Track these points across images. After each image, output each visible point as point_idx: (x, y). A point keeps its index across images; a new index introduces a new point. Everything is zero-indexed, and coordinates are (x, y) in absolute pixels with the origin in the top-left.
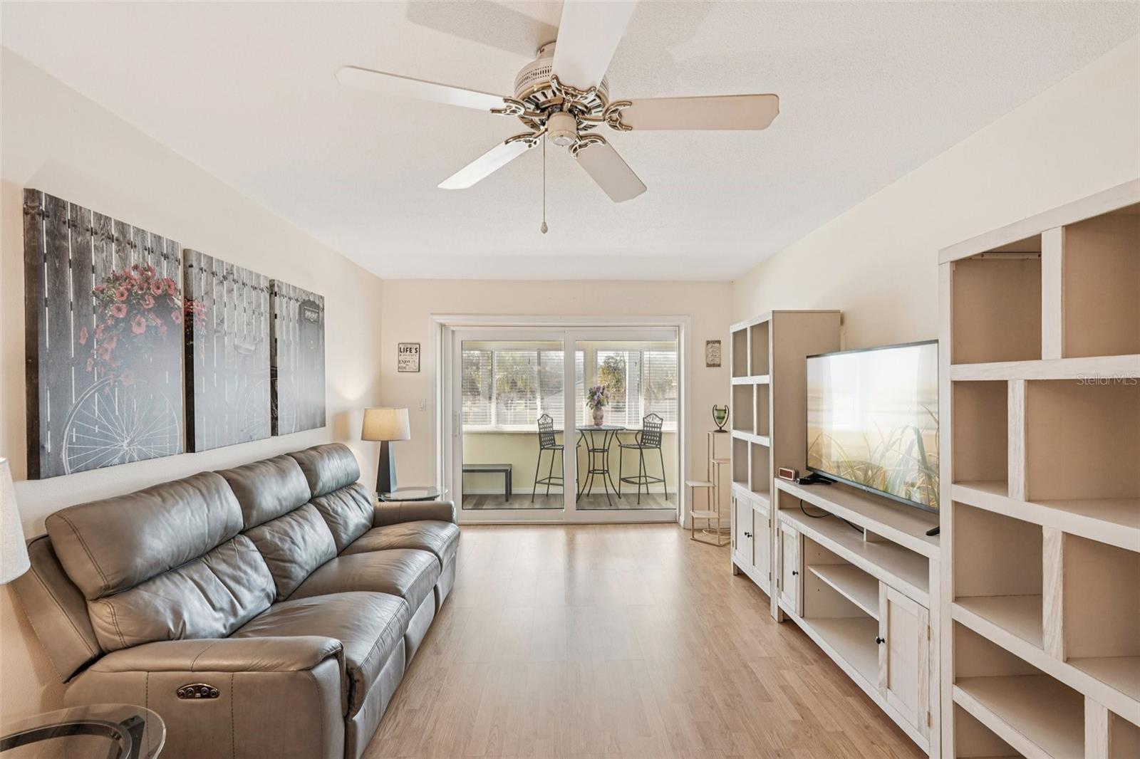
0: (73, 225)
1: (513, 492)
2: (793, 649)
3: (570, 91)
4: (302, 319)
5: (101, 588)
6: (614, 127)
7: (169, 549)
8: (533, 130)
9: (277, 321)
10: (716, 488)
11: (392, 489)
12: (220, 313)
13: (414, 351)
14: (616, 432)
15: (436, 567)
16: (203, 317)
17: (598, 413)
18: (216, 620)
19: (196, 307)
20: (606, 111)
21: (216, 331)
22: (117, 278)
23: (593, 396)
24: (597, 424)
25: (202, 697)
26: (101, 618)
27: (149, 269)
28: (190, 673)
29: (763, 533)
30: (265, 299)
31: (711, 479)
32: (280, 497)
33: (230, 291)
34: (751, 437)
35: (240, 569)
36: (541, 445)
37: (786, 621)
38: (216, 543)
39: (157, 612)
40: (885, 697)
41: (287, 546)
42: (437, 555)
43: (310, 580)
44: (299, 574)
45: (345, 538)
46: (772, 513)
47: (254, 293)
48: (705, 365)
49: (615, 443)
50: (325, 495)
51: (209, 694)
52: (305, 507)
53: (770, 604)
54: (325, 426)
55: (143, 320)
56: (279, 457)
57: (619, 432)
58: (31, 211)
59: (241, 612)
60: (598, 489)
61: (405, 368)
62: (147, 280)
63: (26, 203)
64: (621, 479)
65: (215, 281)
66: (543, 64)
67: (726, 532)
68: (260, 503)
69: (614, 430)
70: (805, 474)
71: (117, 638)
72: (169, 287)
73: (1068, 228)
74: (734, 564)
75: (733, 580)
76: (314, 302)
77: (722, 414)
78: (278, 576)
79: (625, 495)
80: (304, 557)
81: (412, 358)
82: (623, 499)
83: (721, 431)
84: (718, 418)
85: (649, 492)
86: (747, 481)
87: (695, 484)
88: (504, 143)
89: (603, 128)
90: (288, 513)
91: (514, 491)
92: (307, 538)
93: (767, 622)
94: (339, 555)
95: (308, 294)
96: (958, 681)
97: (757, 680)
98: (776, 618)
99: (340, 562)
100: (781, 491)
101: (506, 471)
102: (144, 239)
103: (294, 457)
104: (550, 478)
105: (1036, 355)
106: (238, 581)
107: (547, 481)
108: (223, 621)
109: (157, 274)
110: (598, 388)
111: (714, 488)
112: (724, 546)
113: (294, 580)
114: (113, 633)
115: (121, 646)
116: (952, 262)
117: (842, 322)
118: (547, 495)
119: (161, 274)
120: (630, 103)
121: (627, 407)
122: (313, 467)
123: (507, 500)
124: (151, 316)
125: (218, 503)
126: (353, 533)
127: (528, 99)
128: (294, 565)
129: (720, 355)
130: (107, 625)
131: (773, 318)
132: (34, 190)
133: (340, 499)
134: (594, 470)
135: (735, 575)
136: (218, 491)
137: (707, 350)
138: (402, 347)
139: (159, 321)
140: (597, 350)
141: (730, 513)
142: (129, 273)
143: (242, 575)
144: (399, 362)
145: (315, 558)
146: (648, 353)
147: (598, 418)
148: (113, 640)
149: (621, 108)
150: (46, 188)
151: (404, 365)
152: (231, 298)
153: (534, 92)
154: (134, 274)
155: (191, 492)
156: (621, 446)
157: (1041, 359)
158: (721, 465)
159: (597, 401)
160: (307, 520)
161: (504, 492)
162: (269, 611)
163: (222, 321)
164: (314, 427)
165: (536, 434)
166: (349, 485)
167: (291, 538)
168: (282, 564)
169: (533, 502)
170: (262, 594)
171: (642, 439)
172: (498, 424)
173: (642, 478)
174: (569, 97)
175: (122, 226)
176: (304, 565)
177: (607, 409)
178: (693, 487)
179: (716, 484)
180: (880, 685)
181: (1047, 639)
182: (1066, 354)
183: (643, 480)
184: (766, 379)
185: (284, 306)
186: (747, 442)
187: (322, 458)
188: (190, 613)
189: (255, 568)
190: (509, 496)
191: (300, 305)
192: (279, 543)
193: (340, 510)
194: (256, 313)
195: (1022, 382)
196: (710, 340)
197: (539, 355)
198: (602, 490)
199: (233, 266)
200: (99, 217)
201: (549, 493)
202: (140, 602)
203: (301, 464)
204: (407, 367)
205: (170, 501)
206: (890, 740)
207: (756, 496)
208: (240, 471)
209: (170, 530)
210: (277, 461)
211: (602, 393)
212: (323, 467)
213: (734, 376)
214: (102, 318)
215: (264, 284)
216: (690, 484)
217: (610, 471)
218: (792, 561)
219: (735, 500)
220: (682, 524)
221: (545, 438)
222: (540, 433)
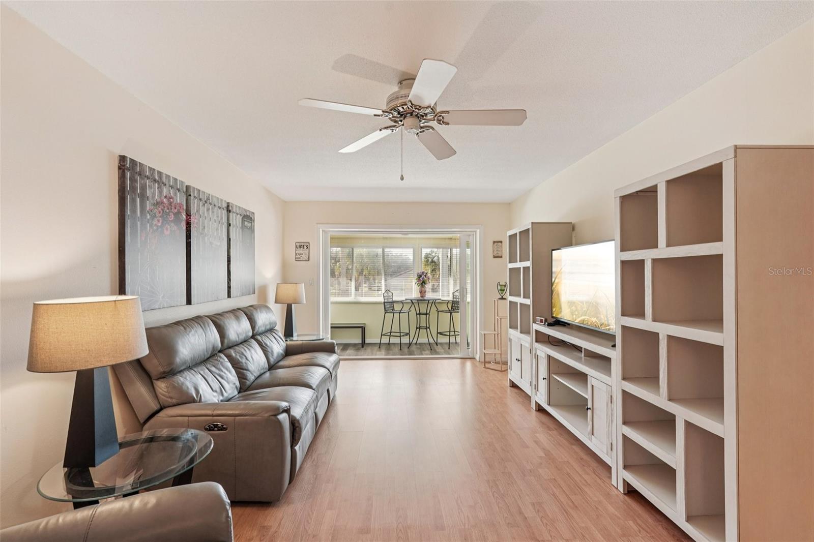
0: (140, 174)
1: (366, 342)
2: (543, 423)
3: (417, 107)
4: (243, 227)
5: (161, 373)
6: (440, 123)
7: (190, 355)
8: (395, 124)
9: (231, 228)
10: (499, 335)
11: (295, 334)
12: (203, 223)
13: (305, 247)
14: (434, 302)
15: (329, 377)
16: (195, 225)
17: (423, 289)
18: (214, 396)
19: (193, 220)
20: (436, 116)
21: (202, 234)
22: (158, 203)
23: (419, 278)
24: (422, 297)
25: (218, 430)
26: (161, 389)
27: (171, 198)
28: (211, 417)
29: (527, 357)
30: (225, 213)
31: (496, 330)
32: (238, 332)
33: (208, 210)
34: (520, 300)
35: (222, 371)
36: (385, 310)
37: (540, 409)
38: (209, 356)
39: (188, 388)
40: (591, 440)
41: (244, 361)
42: (329, 370)
43: (256, 382)
44: (251, 377)
45: (272, 360)
46: (532, 345)
47: (219, 211)
48: (492, 256)
49: (434, 309)
50: (259, 335)
51: (222, 429)
52: (249, 340)
53: (530, 401)
54: (254, 293)
55: (169, 227)
56: (234, 310)
57: (437, 301)
58: (122, 167)
59: (225, 394)
60: (423, 340)
61: (300, 258)
62: (171, 204)
63: (120, 163)
64: (438, 333)
65: (201, 204)
66: (403, 92)
67: (506, 363)
68: (229, 335)
69: (433, 300)
70: (551, 321)
71: (170, 400)
72: (180, 207)
73: (668, 182)
74: (510, 380)
75: (509, 390)
76: (249, 216)
77: (503, 288)
78: (241, 378)
79: (441, 344)
80: (253, 368)
81: (304, 252)
82: (439, 346)
83: (502, 298)
84: (501, 290)
86: (517, 328)
87: (486, 333)
88: (379, 131)
89: (434, 124)
90: (241, 343)
91: (368, 341)
92: (254, 357)
93: (529, 410)
94: (269, 370)
95: (246, 211)
96: (625, 423)
97: (521, 438)
98: (534, 408)
99: (270, 374)
100: (536, 331)
101: (362, 327)
102: (169, 181)
103: (241, 310)
104: (391, 332)
105: (655, 246)
106: (222, 377)
107: (389, 334)
108: (217, 398)
109: (175, 201)
110: (423, 273)
111: (498, 335)
112: (504, 371)
113: (248, 380)
114: (167, 397)
115: (171, 404)
116: (620, 197)
117: (573, 229)
118: (389, 344)
119: (177, 200)
120: (448, 112)
121: (441, 285)
122: (252, 317)
123: (363, 347)
124: (172, 224)
125: (209, 332)
126: (276, 358)
127: (394, 109)
128: (248, 372)
129: (502, 250)
130: (164, 393)
131: (532, 226)
132: (124, 156)
133: (268, 337)
134: (420, 327)
135: (510, 387)
136: (209, 326)
137: (493, 247)
138: (298, 245)
139: (176, 228)
140: (422, 247)
141: (507, 350)
142: (163, 200)
143: (224, 374)
144: (296, 254)
145: (259, 370)
146: (455, 249)
147: (422, 293)
148: (167, 401)
149: (443, 115)
150: (130, 155)
151: (299, 257)
152: (208, 214)
153: (398, 107)
154: (165, 200)
155: (196, 325)
156: (438, 311)
157: (658, 248)
158: (502, 320)
159: (422, 281)
160: (252, 348)
161: (361, 342)
162: (237, 396)
163: (204, 228)
164: (249, 294)
165: (381, 303)
166: (271, 330)
167: (245, 356)
168: (242, 371)
169: (380, 347)
170: (234, 386)
171: (452, 306)
172: (356, 296)
173: (452, 332)
174: (417, 110)
175: (160, 173)
176: (253, 373)
177: (428, 287)
178: (485, 334)
179: (500, 332)
180: (589, 434)
181: (661, 390)
182: (668, 245)
183: (452, 333)
184: (528, 264)
185: (234, 218)
186: (517, 303)
187: (257, 312)
188: (202, 390)
189: (230, 372)
190: (363, 344)
191: (242, 218)
192: (240, 359)
193: (268, 344)
194: (221, 223)
195: (650, 260)
196: (495, 240)
197: (383, 250)
198: (425, 340)
199: (209, 195)
200: (150, 169)
201: (390, 342)
202: (180, 382)
203: (246, 315)
204: (301, 258)
205: (188, 330)
206: (594, 464)
207: (523, 336)
208: (217, 316)
209: (190, 344)
210: (234, 312)
211: (425, 276)
212: (258, 317)
213: (510, 262)
214: (151, 226)
215: (225, 205)
216: (483, 333)
217: (430, 327)
218: (543, 372)
219: (511, 340)
220: (478, 359)
221: (387, 306)
222: (384, 303)
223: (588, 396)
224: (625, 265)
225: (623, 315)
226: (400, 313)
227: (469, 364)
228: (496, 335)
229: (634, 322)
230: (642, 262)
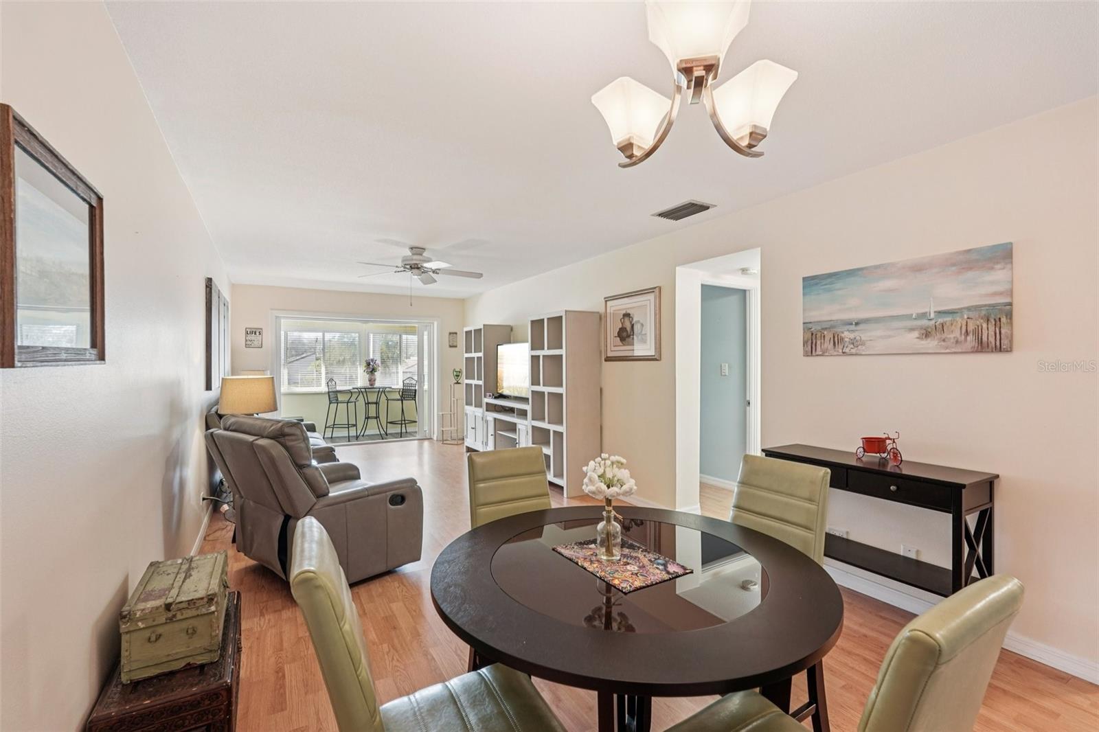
9: (224, 319)
10: (456, 415)
13: (258, 333)
17: (372, 377)
23: (368, 365)
24: (371, 385)
29: (480, 424)
31: (453, 409)
34: (474, 382)
36: (329, 400)
46: (483, 413)
48: (448, 346)
49: (383, 398)
57: (386, 390)
61: (251, 345)
64: (388, 423)
66: (415, 257)
67: (462, 435)
69: (383, 389)
70: (497, 395)
73: (547, 319)
74: (466, 446)
77: (459, 374)
79: (391, 434)
81: (255, 339)
82: (389, 435)
83: (458, 383)
84: (456, 376)
85: (408, 431)
86: (472, 404)
87: (443, 413)
96: (533, 444)
100: (487, 403)
104: (334, 424)
107: (332, 427)
110: (372, 360)
111: (454, 413)
112: (461, 442)
116: (531, 321)
117: (512, 330)
121: (390, 372)
129: (458, 341)
131: (483, 327)
134: (369, 417)
135: (466, 452)
137: (449, 338)
138: (249, 330)
141: (463, 422)
144: (246, 341)
146: (406, 336)
147: (372, 381)
151: (249, 343)
153: (411, 264)
156: (388, 400)
157: (544, 350)
158: (458, 400)
159: (371, 369)
165: (325, 393)
171: (402, 394)
177: (377, 374)
179: (456, 411)
181: (546, 420)
182: (548, 349)
183: (403, 422)
184: (481, 354)
186: (472, 384)
195: (542, 356)
196: (451, 332)
197: (324, 335)
204: (253, 344)
207: (477, 409)
211: (374, 364)
213: (466, 352)
216: (441, 413)
217: (380, 417)
218: (491, 431)
219: (467, 415)
220: (435, 438)
221: (332, 395)
222: (329, 392)
223: (516, 437)
224: (533, 357)
225: (532, 384)
226: (348, 402)
227: (426, 443)
228: (452, 415)
229: (536, 388)
230: (539, 356)
